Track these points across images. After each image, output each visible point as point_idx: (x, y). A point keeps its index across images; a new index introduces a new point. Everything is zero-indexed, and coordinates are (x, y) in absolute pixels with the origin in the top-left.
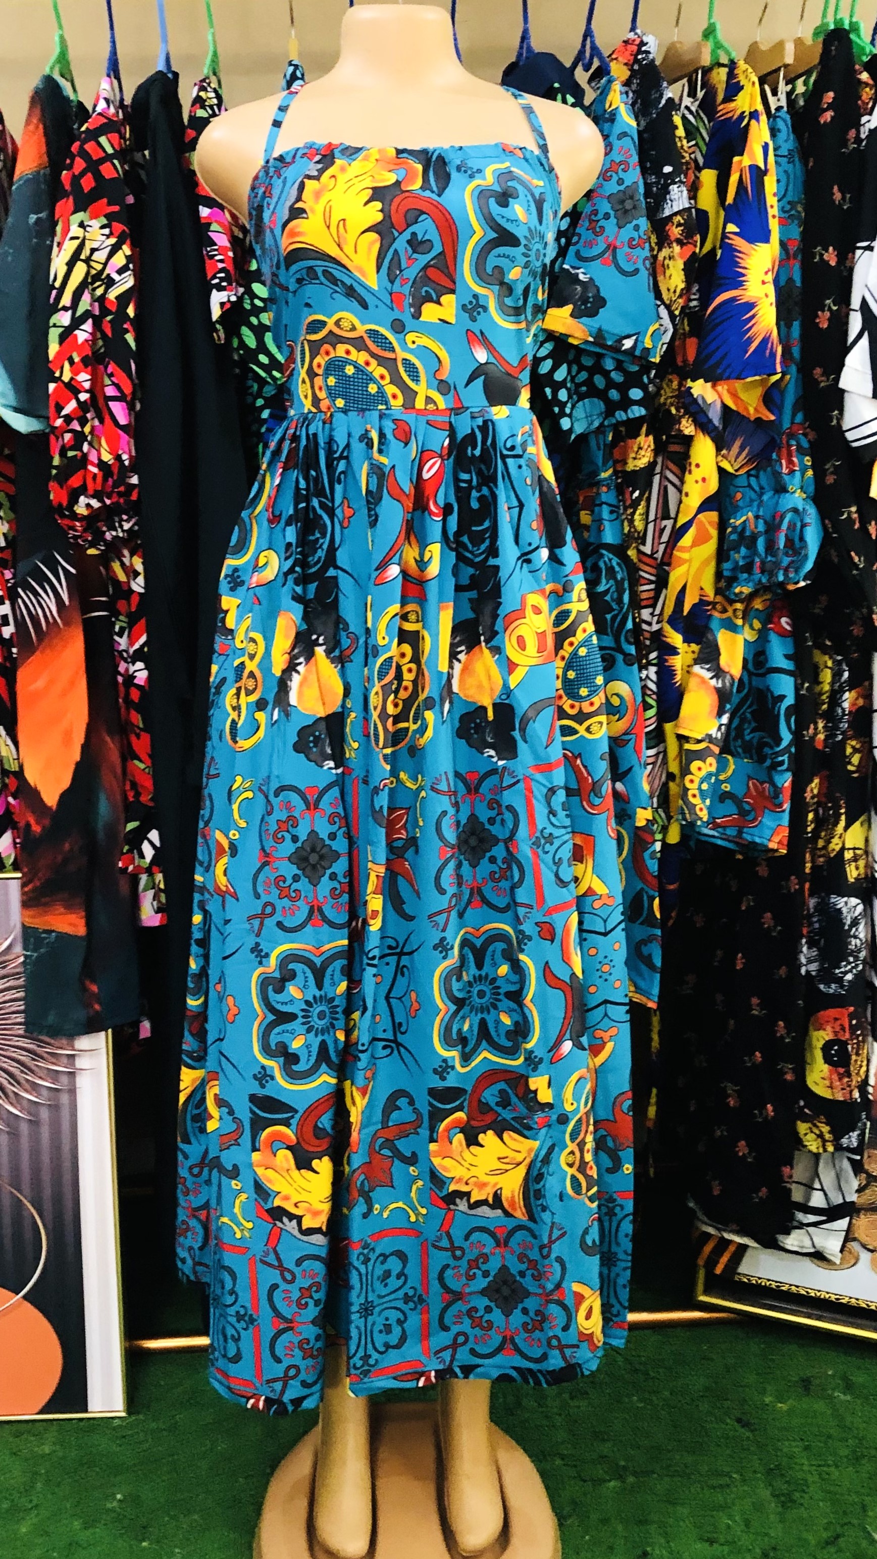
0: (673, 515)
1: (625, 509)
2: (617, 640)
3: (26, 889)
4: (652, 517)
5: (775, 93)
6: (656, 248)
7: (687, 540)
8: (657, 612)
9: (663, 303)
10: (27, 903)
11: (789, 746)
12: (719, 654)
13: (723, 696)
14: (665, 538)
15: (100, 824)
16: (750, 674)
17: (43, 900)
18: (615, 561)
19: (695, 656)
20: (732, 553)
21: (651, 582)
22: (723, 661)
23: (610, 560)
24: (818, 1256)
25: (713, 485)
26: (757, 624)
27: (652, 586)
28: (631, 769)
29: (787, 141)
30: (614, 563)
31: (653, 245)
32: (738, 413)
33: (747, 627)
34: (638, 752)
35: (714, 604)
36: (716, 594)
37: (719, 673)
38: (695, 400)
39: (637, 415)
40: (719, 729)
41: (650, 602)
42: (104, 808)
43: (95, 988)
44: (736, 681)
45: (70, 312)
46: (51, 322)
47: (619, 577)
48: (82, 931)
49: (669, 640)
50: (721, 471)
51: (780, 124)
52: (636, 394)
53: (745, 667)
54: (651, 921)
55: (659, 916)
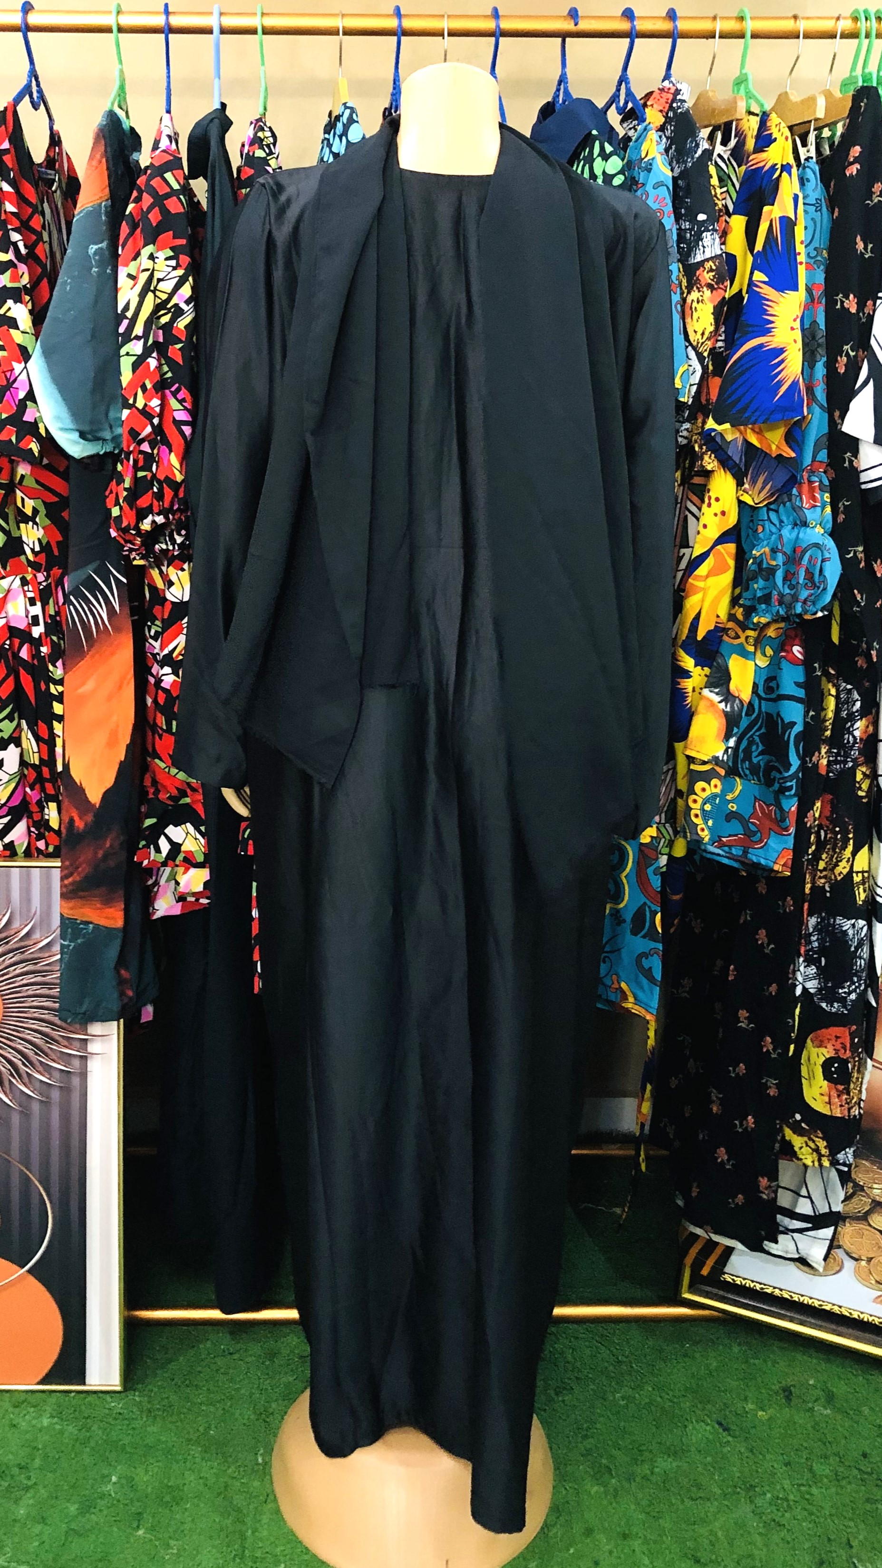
0: (691, 544)
5: (804, 144)
6: (686, 291)
7: (703, 570)
10: (67, 895)
11: (797, 772)
12: (730, 679)
13: (731, 721)
14: (683, 566)
16: (760, 698)
17: (83, 894)
19: (706, 679)
20: (748, 582)
22: (732, 686)
24: (802, 1261)
25: (732, 519)
26: (769, 651)
29: (815, 190)
31: (684, 288)
32: (760, 450)
33: (759, 654)
35: (725, 630)
36: (729, 620)
37: (728, 697)
38: (715, 440)
40: (726, 752)
44: (745, 705)
45: (142, 342)
48: (120, 924)
49: (682, 664)
50: (740, 503)
51: (809, 174)
53: (755, 690)
54: (652, 935)
55: (660, 930)
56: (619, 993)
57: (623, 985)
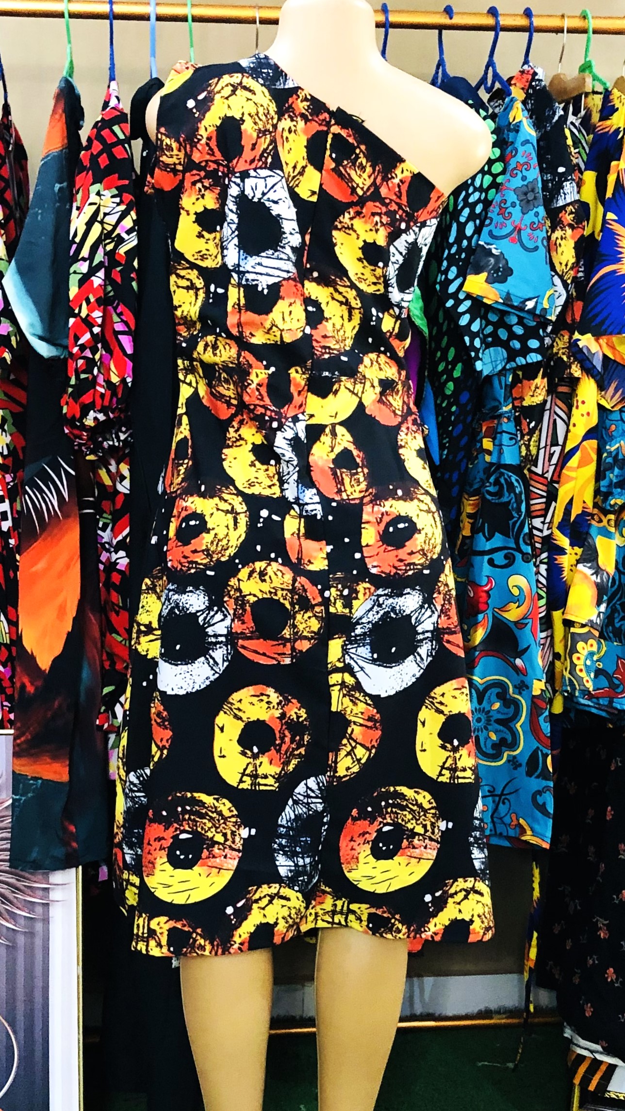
0: (561, 442)
1: (523, 436)
2: (517, 543)
3: (18, 741)
4: (543, 444)
6: (550, 230)
7: (574, 462)
8: (548, 520)
9: (557, 273)
10: (18, 753)
12: (598, 555)
13: (601, 590)
14: (554, 460)
15: (82, 688)
16: (620, 572)
17: (33, 751)
18: (514, 478)
19: (578, 557)
20: (607, 473)
21: (542, 497)
22: (601, 561)
23: (510, 477)
25: (594, 420)
27: (544, 500)
28: (529, 647)
30: (513, 480)
31: (548, 228)
32: (615, 361)
33: (618, 535)
34: (534, 635)
35: (592, 515)
36: (594, 507)
38: (581, 350)
39: (535, 360)
40: (599, 615)
41: (543, 512)
42: (86, 674)
43: (73, 829)
44: (611, 577)
45: (88, 262)
46: (72, 270)
47: (518, 490)
48: (65, 778)
49: (557, 543)
50: (600, 407)
52: (534, 344)
53: (617, 568)
54: (545, 775)
55: (551, 770)
56: (518, 829)
57: (521, 821)
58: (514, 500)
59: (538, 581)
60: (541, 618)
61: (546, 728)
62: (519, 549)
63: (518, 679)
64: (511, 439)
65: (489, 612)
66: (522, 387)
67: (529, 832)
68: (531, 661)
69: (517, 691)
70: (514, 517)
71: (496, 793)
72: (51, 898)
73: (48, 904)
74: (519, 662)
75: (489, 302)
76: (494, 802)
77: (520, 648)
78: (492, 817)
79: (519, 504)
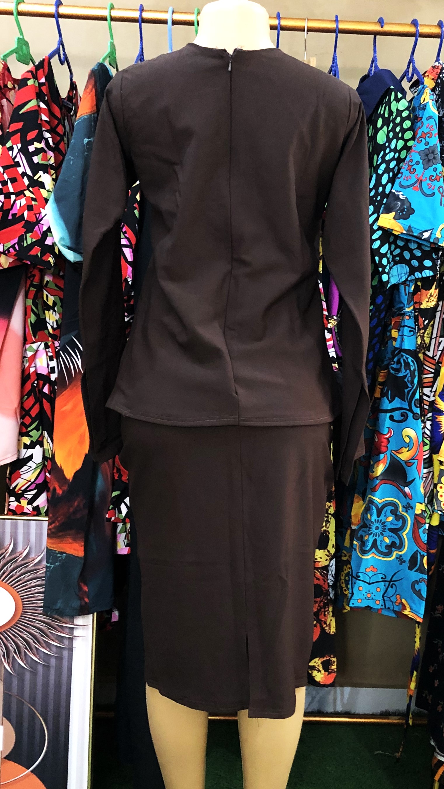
1: (419, 330)
2: (410, 405)
3: (51, 527)
4: (434, 335)
8: (434, 390)
10: (51, 535)
14: (440, 347)
15: (97, 492)
17: (60, 534)
18: (410, 359)
21: (432, 373)
23: (407, 359)
27: (432, 375)
28: (414, 479)
30: (410, 361)
34: (419, 471)
39: (429, 275)
41: (431, 384)
42: (100, 482)
43: (86, 589)
47: (412, 368)
48: (81, 554)
49: (439, 406)
52: (428, 263)
54: (421, 570)
55: (426, 567)
56: (401, 606)
57: (404, 601)
58: (409, 375)
59: (424, 433)
60: (425, 459)
61: (424, 537)
62: (411, 410)
63: (405, 501)
64: (410, 331)
65: (388, 453)
66: (420, 295)
67: (408, 609)
68: (415, 490)
69: (404, 509)
70: (408, 387)
71: (386, 580)
72: (74, 635)
73: (73, 638)
74: (407, 489)
75: (397, 233)
76: (385, 585)
77: (409, 479)
78: (383, 596)
79: (413, 376)
